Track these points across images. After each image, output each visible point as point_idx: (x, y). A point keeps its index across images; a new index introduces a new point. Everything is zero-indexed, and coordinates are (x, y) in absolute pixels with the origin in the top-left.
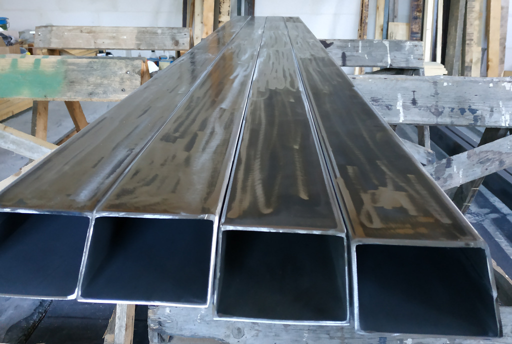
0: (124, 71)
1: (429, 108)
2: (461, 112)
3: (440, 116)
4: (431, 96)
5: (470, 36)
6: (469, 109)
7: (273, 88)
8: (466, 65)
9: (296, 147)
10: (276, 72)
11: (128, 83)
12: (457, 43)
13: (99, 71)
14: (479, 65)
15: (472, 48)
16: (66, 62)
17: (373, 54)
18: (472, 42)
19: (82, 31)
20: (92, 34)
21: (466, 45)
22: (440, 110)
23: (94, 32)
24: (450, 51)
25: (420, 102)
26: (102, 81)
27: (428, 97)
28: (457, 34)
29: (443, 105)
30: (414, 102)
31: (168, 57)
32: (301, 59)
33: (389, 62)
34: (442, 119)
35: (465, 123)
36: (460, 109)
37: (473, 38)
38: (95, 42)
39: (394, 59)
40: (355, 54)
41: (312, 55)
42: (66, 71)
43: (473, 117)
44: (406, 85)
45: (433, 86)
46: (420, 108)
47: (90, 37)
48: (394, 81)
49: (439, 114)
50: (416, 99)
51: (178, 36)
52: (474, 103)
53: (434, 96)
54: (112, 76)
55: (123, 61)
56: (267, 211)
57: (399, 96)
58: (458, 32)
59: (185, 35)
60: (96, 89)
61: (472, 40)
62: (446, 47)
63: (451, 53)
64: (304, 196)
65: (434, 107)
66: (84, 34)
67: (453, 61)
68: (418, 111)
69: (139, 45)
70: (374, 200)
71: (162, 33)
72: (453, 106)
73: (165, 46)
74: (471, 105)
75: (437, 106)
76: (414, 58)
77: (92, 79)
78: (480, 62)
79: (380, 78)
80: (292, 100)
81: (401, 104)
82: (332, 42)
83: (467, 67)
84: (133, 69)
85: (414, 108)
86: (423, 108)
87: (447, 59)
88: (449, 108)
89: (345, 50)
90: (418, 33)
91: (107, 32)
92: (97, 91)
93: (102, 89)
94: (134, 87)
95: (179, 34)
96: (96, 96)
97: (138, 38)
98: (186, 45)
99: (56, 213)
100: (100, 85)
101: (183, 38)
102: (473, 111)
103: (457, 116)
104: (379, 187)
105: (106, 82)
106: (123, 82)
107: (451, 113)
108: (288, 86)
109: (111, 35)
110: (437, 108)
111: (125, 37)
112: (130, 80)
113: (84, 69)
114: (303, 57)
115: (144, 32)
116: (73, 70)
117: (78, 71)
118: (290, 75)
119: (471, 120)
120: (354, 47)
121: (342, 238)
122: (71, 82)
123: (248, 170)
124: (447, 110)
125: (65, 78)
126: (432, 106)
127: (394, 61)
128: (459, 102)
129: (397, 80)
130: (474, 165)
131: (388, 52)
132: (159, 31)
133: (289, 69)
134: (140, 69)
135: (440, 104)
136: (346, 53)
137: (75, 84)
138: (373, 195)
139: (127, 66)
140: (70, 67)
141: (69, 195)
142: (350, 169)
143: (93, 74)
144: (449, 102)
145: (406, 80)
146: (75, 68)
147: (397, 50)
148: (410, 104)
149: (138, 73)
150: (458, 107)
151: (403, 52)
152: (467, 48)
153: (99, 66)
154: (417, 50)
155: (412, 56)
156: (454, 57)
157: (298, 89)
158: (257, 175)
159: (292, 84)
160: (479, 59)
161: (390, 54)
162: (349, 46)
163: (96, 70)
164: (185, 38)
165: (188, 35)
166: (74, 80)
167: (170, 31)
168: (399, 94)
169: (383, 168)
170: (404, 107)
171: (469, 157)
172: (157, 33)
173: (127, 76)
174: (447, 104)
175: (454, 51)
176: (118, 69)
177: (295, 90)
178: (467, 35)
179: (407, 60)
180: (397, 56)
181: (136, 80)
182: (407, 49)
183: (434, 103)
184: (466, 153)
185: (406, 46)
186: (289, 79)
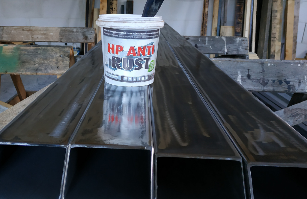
0: (58, 55)
1: (258, 81)
2: (279, 83)
3: (266, 86)
4: (260, 72)
5: (274, 35)
6: (285, 81)
7: (162, 66)
8: (271, 54)
9: (191, 103)
10: (161, 55)
11: (61, 63)
12: (265, 39)
13: (42, 55)
14: (280, 54)
15: (275, 43)
16: (20, 48)
17: (215, 45)
18: (275, 39)
19: (23, 30)
20: (30, 32)
21: (271, 41)
22: (266, 82)
23: (32, 30)
24: (261, 44)
25: (253, 77)
26: (44, 61)
27: (257, 73)
28: (266, 34)
29: (268, 78)
30: (249, 76)
31: (76, 48)
32: (174, 47)
33: (226, 51)
34: (267, 87)
35: (282, 90)
36: (279, 81)
37: (276, 36)
38: (32, 37)
39: (229, 49)
40: (203, 45)
41: (181, 45)
42: (20, 55)
43: (287, 86)
44: (243, 65)
45: (261, 66)
46: (253, 80)
47: (29, 34)
48: (236, 62)
49: (265, 84)
50: (250, 75)
51: (87, 33)
52: (288, 77)
53: (261, 72)
54: (51, 58)
55: (58, 48)
56: (185, 144)
57: (239, 72)
58: (266, 32)
59: (92, 32)
60: (40, 66)
61: (275, 37)
62: (258, 42)
63: (261, 46)
64: (206, 135)
65: (262, 79)
66: (25, 32)
67: (263, 52)
68: (252, 82)
69: (61, 39)
70: (254, 138)
71: (76, 31)
72: (275, 79)
73: (78, 39)
74: (286, 78)
75: (264, 79)
76: (242, 49)
77: (37, 60)
78: (280, 52)
79: (226, 60)
80: (177, 73)
81: (240, 78)
82: (188, 37)
83: (272, 55)
84: (64, 53)
85: (249, 80)
86: (254, 80)
87: (258, 50)
88: (272, 80)
89: (197, 43)
90: (240, 33)
91: (40, 31)
92: (41, 68)
93: (44, 67)
94: (65, 66)
95: (88, 32)
96: (40, 71)
97: (60, 35)
98: (92, 39)
99: (42, 146)
100: (43, 64)
101: (90, 34)
102: (288, 83)
103: (277, 86)
104: (254, 129)
105: (46, 62)
106: (58, 62)
107: (273, 84)
108: (172, 64)
109: (42, 32)
110: (264, 80)
111: (52, 34)
112: (63, 61)
113: (32, 53)
114: (175, 46)
115: (64, 31)
116: (25, 54)
117: (27, 55)
118: (171, 57)
119: (286, 88)
120: (203, 41)
121: (239, 162)
122: (23, 62)
123: (163, 118)
124: (270, 82)
125: (19, 59)
126: (260, 79)
127: (229, 50)
128: (278, 76)
129: (238, 62)
130: (288, 118)
131: (225, 44)
132: (75, 30)
133: (169, 54)
134: (69, 53)
135: (266, 78)
136: (197, 45)
137: (26, 63)
138: (252, 134)
139: (60, 52)
140: (22, 52)
141: (48, 134)
142: (231, 117)
143: (38, 57)
144: (271, 76)
145: (243, 61)
146: (26, 52)
147: (231, 43)
148: (246, 78)
149: (68, 56)
150: (278, 79)
151: (235, 45)
152: (272, 43)
153: (42, 52)
154: (244, 43)
155: (241, 47)
156: (263, 49)
157: (179, 66)
158: (170, 121)
159: (174, 62)
160: (279, 50)
161: (226, 46)
162: (200, 40)
163: (39, 54)
164: (92, 34)
165: (93, 33)
166: (25, 61)
167: (82, 30)
168: (239, 71)
169: (253, 117)
170: (242, 79)
171: (285, 113)
172: (73, 31)
173: (60, 58)
174: (270, 78)
175: (264, 44)
176: (54, 53)
177: (177, 67)
178: (272, 34)
179: (238, 50)
180: (231, 47)
181: (66, 61)
182: (237, 42)
183: (262, 77)
184: (283, 110)
185: (237, 40)
186: (171, 60)
